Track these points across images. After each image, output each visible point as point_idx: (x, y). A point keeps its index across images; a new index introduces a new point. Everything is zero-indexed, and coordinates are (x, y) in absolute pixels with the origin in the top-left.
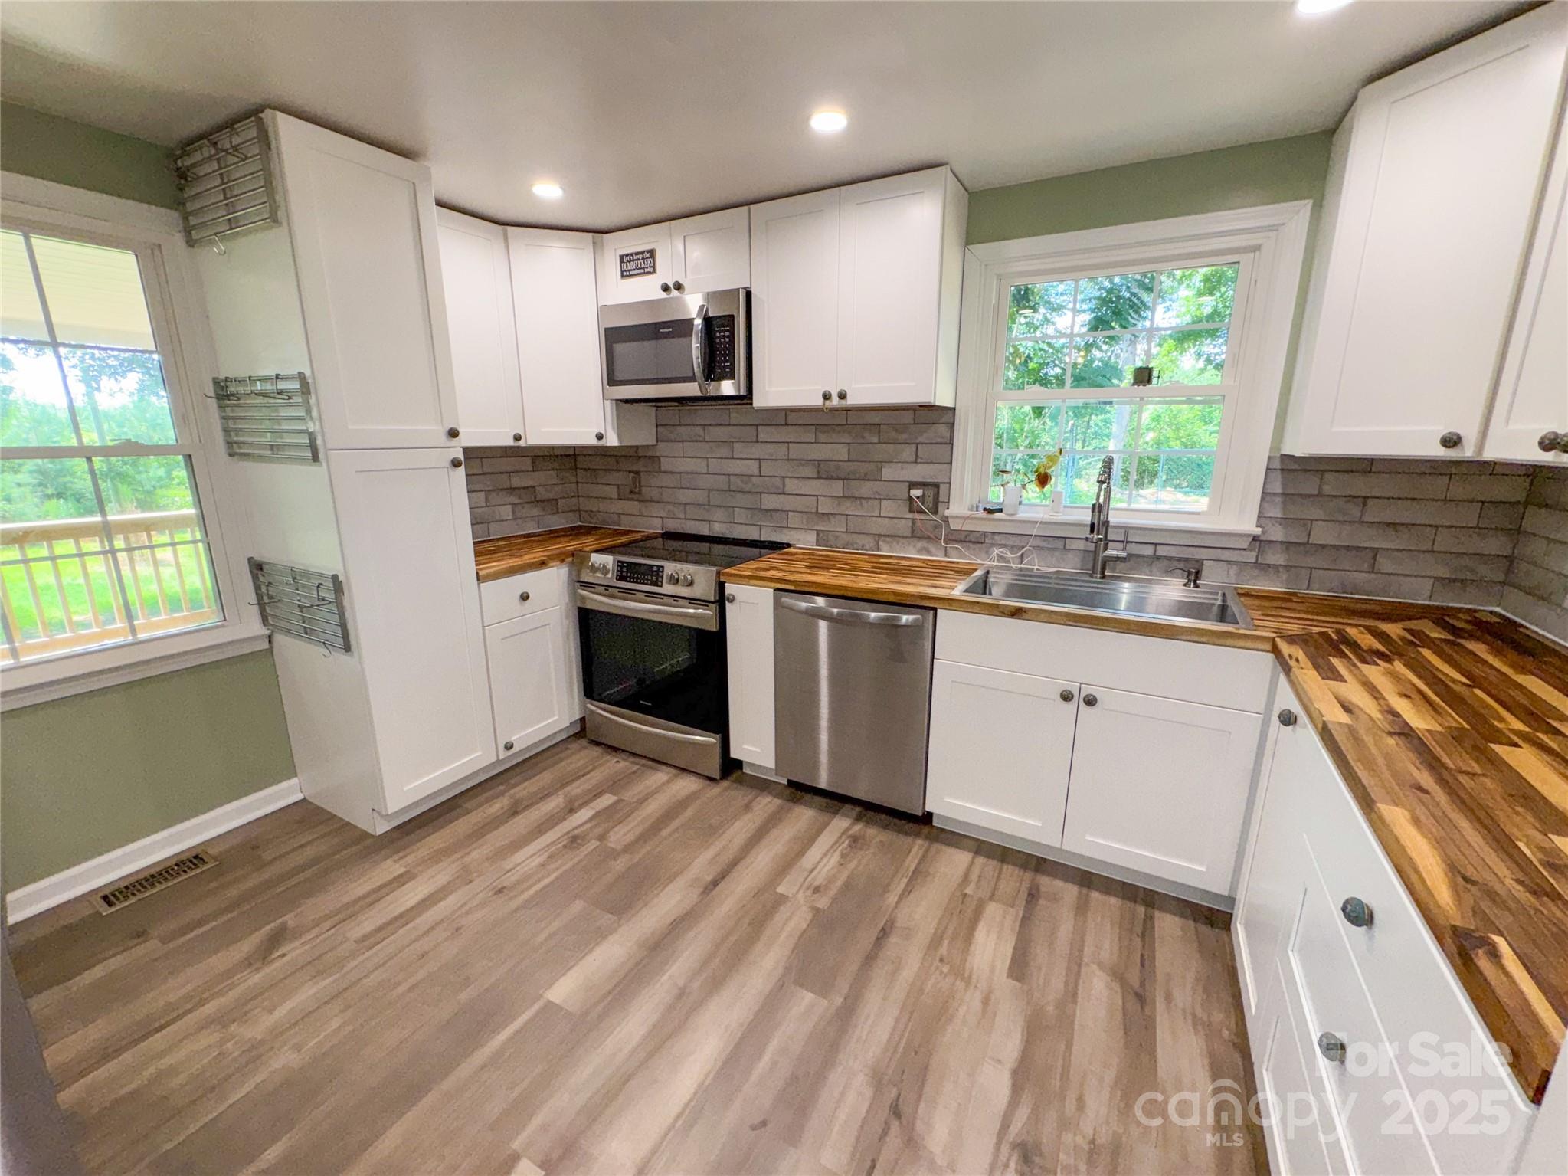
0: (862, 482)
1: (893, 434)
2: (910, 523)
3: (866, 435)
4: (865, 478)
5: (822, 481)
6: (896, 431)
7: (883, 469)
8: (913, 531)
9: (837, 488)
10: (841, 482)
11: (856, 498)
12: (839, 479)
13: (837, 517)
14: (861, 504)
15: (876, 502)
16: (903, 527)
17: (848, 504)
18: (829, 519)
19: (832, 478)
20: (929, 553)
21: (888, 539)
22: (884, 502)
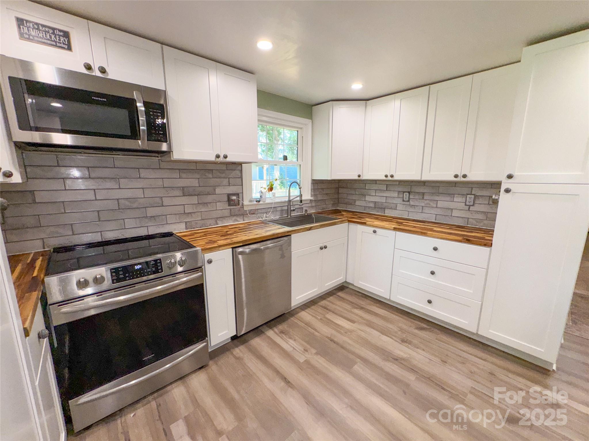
0: (206, 196)
1: (219, 174)
2: (229, 211)
3: (207, 174)
4: (209, 194)
5: (186, 197)
6: (220, 173)
7: (216, 190)
8: (231, 214)
9: (194, 200)
10: (197, 197)
11: (205, 203)
12: (195, 195)
13: (196, 213)
14: (207, 205)
15: (214, 204)
16: (227, 213)
17: (201, 206)
18: (192, 216)
19: (191, 195)
20: (237, 221)
21: (220, 219)
22: (217, 203)
